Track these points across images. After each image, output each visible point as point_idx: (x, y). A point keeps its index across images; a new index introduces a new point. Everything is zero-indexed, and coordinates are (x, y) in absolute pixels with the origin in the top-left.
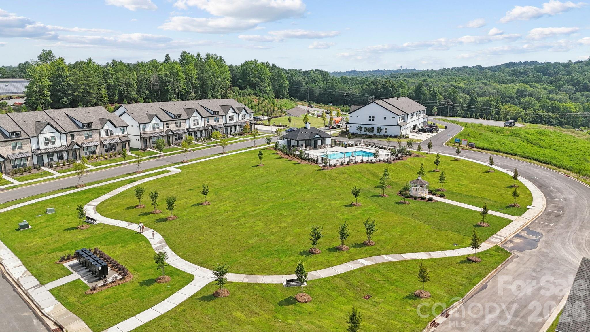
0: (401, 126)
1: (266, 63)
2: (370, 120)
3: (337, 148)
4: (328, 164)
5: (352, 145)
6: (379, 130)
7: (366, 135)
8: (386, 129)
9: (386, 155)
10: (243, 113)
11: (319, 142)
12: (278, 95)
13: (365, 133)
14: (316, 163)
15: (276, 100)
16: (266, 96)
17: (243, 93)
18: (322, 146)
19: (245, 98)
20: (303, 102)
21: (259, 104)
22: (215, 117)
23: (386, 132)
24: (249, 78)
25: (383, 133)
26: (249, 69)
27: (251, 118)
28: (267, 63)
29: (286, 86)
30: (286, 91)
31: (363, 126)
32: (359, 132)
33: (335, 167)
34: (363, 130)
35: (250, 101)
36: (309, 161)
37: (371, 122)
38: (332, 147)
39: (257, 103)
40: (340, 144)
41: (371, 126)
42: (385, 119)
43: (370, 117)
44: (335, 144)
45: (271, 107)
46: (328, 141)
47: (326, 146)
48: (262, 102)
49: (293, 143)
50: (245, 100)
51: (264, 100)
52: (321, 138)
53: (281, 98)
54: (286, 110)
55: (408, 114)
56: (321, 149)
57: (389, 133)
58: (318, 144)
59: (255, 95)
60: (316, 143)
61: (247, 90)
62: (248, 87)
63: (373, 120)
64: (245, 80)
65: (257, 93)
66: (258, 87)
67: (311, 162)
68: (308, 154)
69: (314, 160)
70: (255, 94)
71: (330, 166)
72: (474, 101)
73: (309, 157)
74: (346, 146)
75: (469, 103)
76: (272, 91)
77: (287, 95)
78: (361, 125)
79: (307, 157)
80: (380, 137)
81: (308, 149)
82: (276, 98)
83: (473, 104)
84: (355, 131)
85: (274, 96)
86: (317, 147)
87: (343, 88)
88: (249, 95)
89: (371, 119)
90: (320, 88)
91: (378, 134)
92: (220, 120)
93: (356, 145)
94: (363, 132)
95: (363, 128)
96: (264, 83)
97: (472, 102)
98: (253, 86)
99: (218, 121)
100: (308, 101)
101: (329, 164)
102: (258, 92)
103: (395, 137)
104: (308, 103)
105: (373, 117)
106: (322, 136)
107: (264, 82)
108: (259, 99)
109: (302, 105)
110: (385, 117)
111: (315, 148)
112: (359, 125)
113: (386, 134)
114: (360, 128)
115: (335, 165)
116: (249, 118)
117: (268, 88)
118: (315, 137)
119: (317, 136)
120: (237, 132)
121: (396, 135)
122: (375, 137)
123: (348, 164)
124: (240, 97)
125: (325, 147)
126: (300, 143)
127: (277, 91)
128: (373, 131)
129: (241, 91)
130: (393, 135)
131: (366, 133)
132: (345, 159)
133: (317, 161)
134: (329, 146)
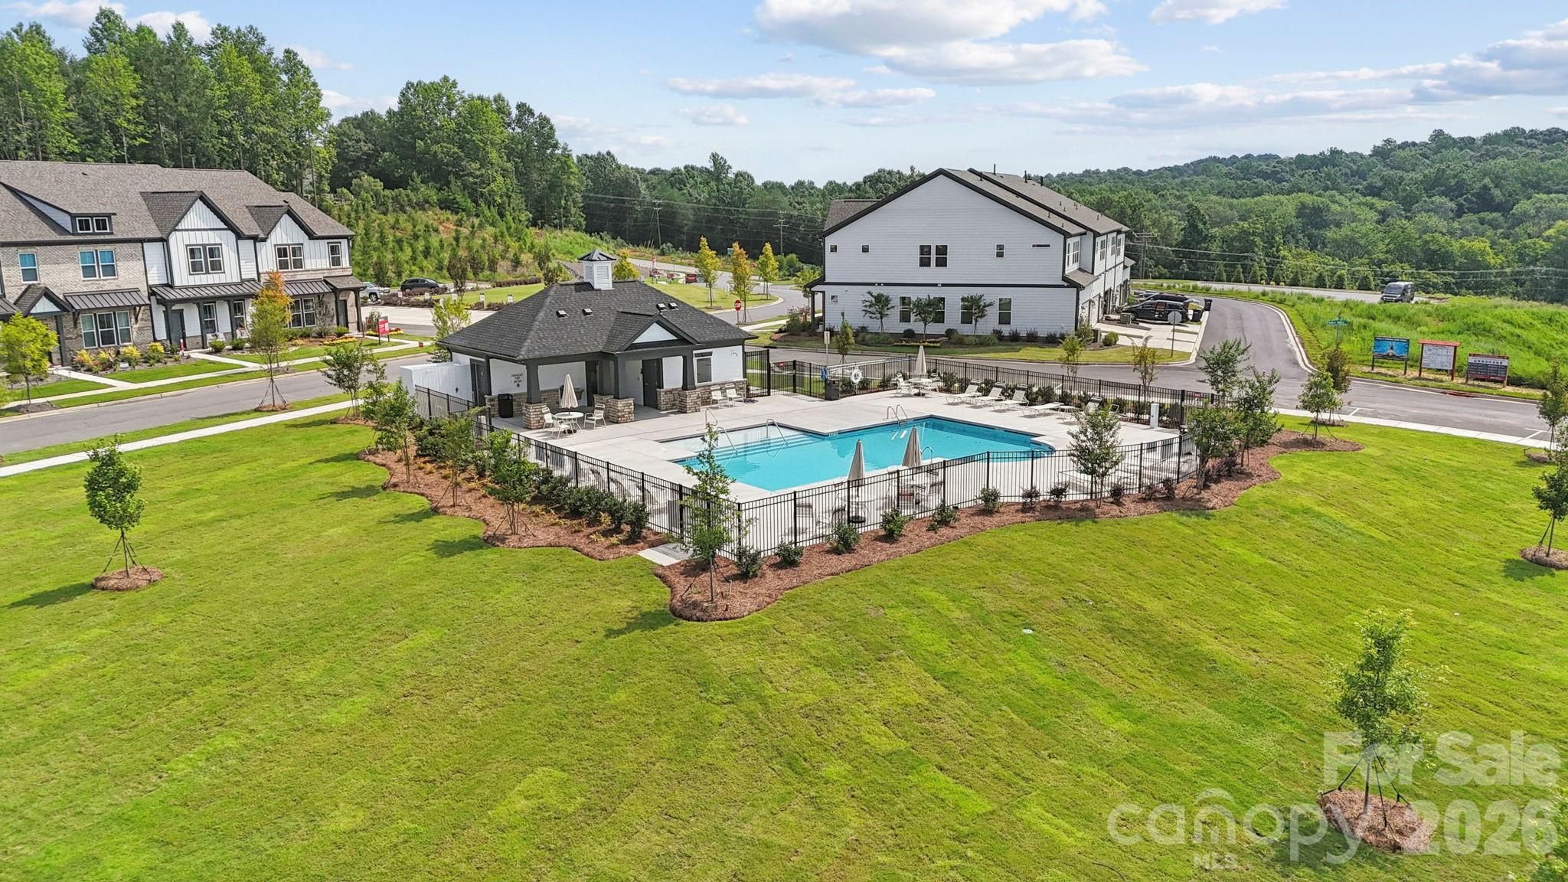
0: (1079, 287)
1: (495, 101)
2: (925, 263)
3: (782, 405)
4: (727, 552)
5: (865, 387)
6: (972, 309)
7: (909, 334)
8: (1005, 305)
9: (1152, 447)
10: (285, 233)
11: (672, 371)
12: (543, 215)
13: (901, 328)
14: (633, 539)
15: (533, 230)
16: (491, 213)
17: (395, 199)
18: (691, 397)
19: (403, 217)
20: (642, 248)
21: (457, 239)
22: (91, 248)
23: (1005, 319)
24: (420, 144)
25: (988, 324)
26: (420, 112)
27: (336, 262)
28: (498, 99)
29: (574, 182)
30: (574, 201)
31: (895, 294)
32: (874, 325)
33: (788, 576)
34: (894, 314)
35: (421, 227)
36: (575, 513)
37: (933, 274)
38: (749, 398)
39: (447, 236)
40: (795, 381)
41: (934, 293)
42: (1000, 255)
43: (925, 250)
44: (769, 384)
45: (506, 251)
46: (726, 364)
47: (717, 395)
48: (473, 233)
49: (504, 379)
50: (403, 225)
51: (481, 226)
52: (682, 343)
53: (555, 227)
54: (568, 265)
55: (1096, 235)
56: (683, 410)
57: (1020, 324)
58: (667, 386)
59: (447, 208)
60: (652, 375)
61: (415, 190)
62: (418, 180)
63: (942, 263)
64: (407, 152)
65: (454, 201)
66: (458, 176)
67: (594, 522)
68: (574, 456)
69: (617, 512)
70: (447, 205)
71: (747, 568)
72: (1200, 233)
73: (587, 481)
74: (835, 390)
75: (1182, 243)
76: (517, 200)
77: (577, 215)
78: (885, 291)
79: (563, 481)
80: (982, 343)
81: (599, 415)
82: (534, 224)
83: (1198, 243)
84: (857, 318)
85: (526, 216)
86: (663, 398)
87: (774, 201)
88: (422, 205)
89: (935, 256)
90: (699, 202)
91: (966, 330)
92: (121, 267)
93: (885, 385)
94: (893, 324)
95: (896, 302)
96: (482, 166)
97: (1195, 234)
98: (439, 174)
99: (110, 271)
100: (657, 246)
101: (741, 553)
102: (459, 198)
103: (1052, 340)
104: (658, 251)
105: (942, 250)
106: (691, 331)
107: (485, 162)
108: (459, 224)
109: (637, 257)
110: (1001, 247)
111: (650, 402)
112: (876, 291)
113: (1006, 330)
114: (881, 303)
115: (787, 559)
116: (325, 262)
117: (499, 184)
118: (643, 339)
119: (655, 334)
120: (243, 334)
121: (1056, 330)
122: (953, 341)
123: (891, 532)
124: (385, 213)
125: (707, 401)
126: (547, 375)
127: (539, 200)
128: (940, 318)
129: (387, 192)
130: (1042, 333)
131: (906, 326)
132: (864, 494)
133: (639, 516)
134: (732, 393)
